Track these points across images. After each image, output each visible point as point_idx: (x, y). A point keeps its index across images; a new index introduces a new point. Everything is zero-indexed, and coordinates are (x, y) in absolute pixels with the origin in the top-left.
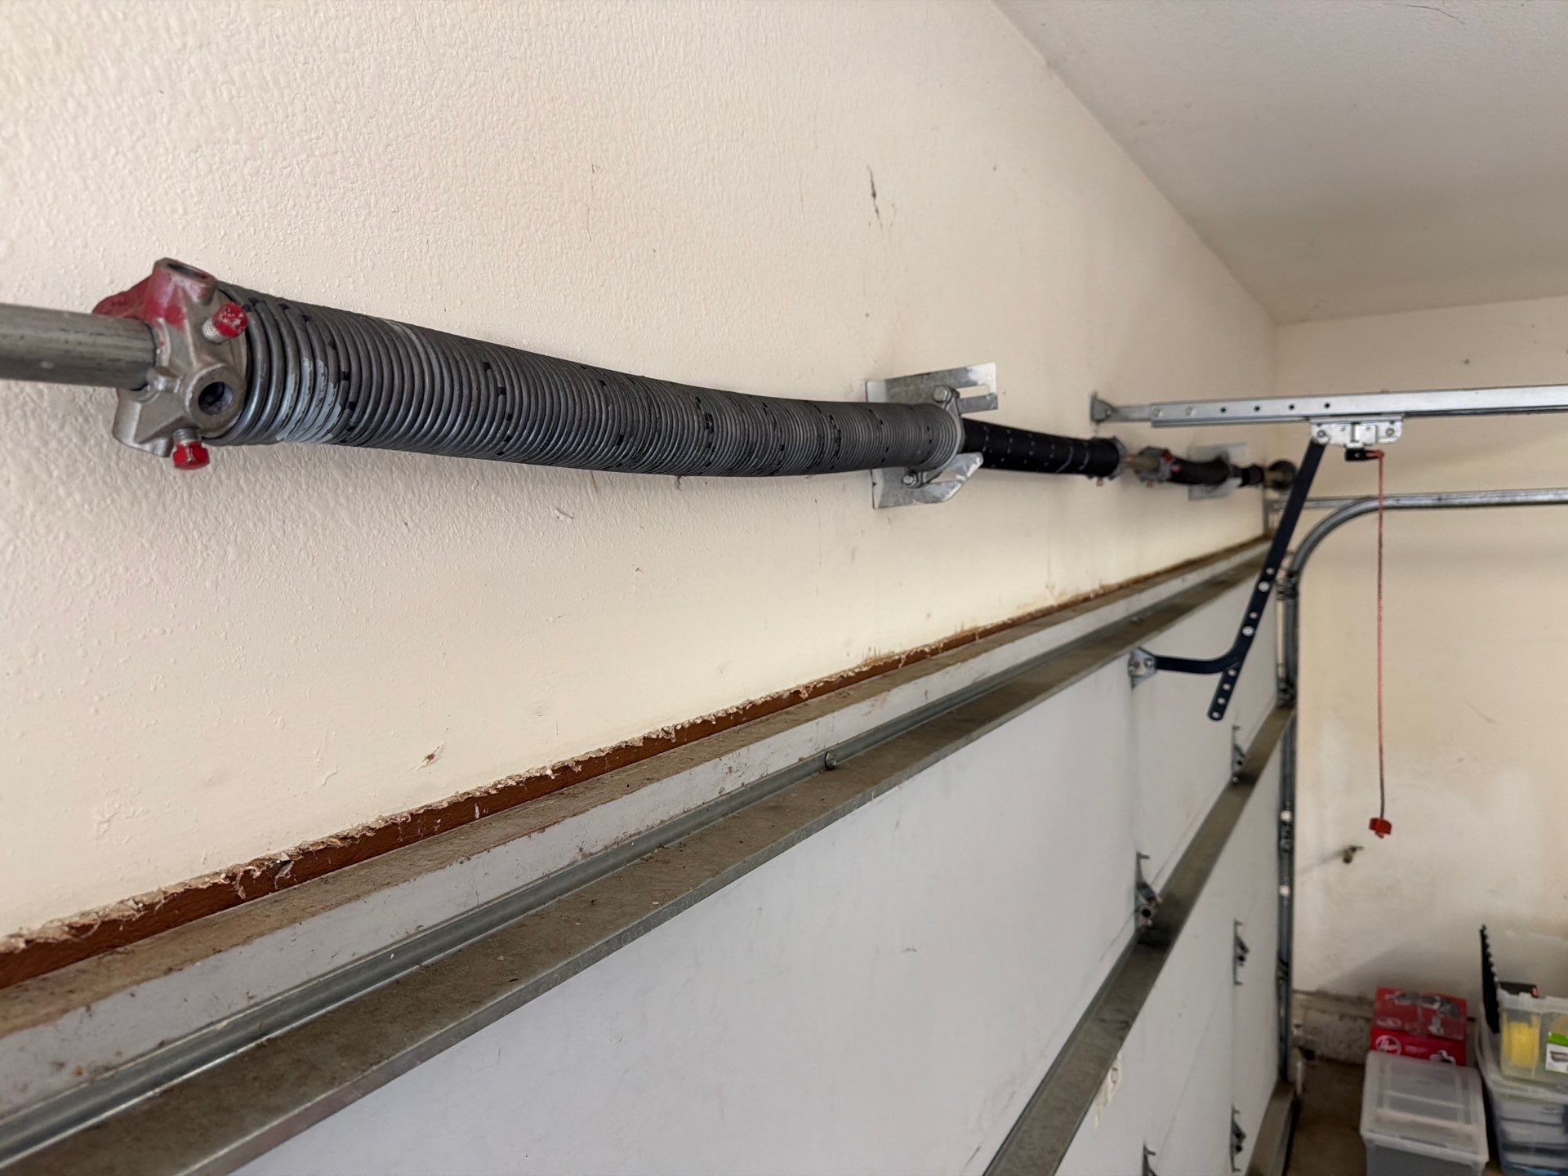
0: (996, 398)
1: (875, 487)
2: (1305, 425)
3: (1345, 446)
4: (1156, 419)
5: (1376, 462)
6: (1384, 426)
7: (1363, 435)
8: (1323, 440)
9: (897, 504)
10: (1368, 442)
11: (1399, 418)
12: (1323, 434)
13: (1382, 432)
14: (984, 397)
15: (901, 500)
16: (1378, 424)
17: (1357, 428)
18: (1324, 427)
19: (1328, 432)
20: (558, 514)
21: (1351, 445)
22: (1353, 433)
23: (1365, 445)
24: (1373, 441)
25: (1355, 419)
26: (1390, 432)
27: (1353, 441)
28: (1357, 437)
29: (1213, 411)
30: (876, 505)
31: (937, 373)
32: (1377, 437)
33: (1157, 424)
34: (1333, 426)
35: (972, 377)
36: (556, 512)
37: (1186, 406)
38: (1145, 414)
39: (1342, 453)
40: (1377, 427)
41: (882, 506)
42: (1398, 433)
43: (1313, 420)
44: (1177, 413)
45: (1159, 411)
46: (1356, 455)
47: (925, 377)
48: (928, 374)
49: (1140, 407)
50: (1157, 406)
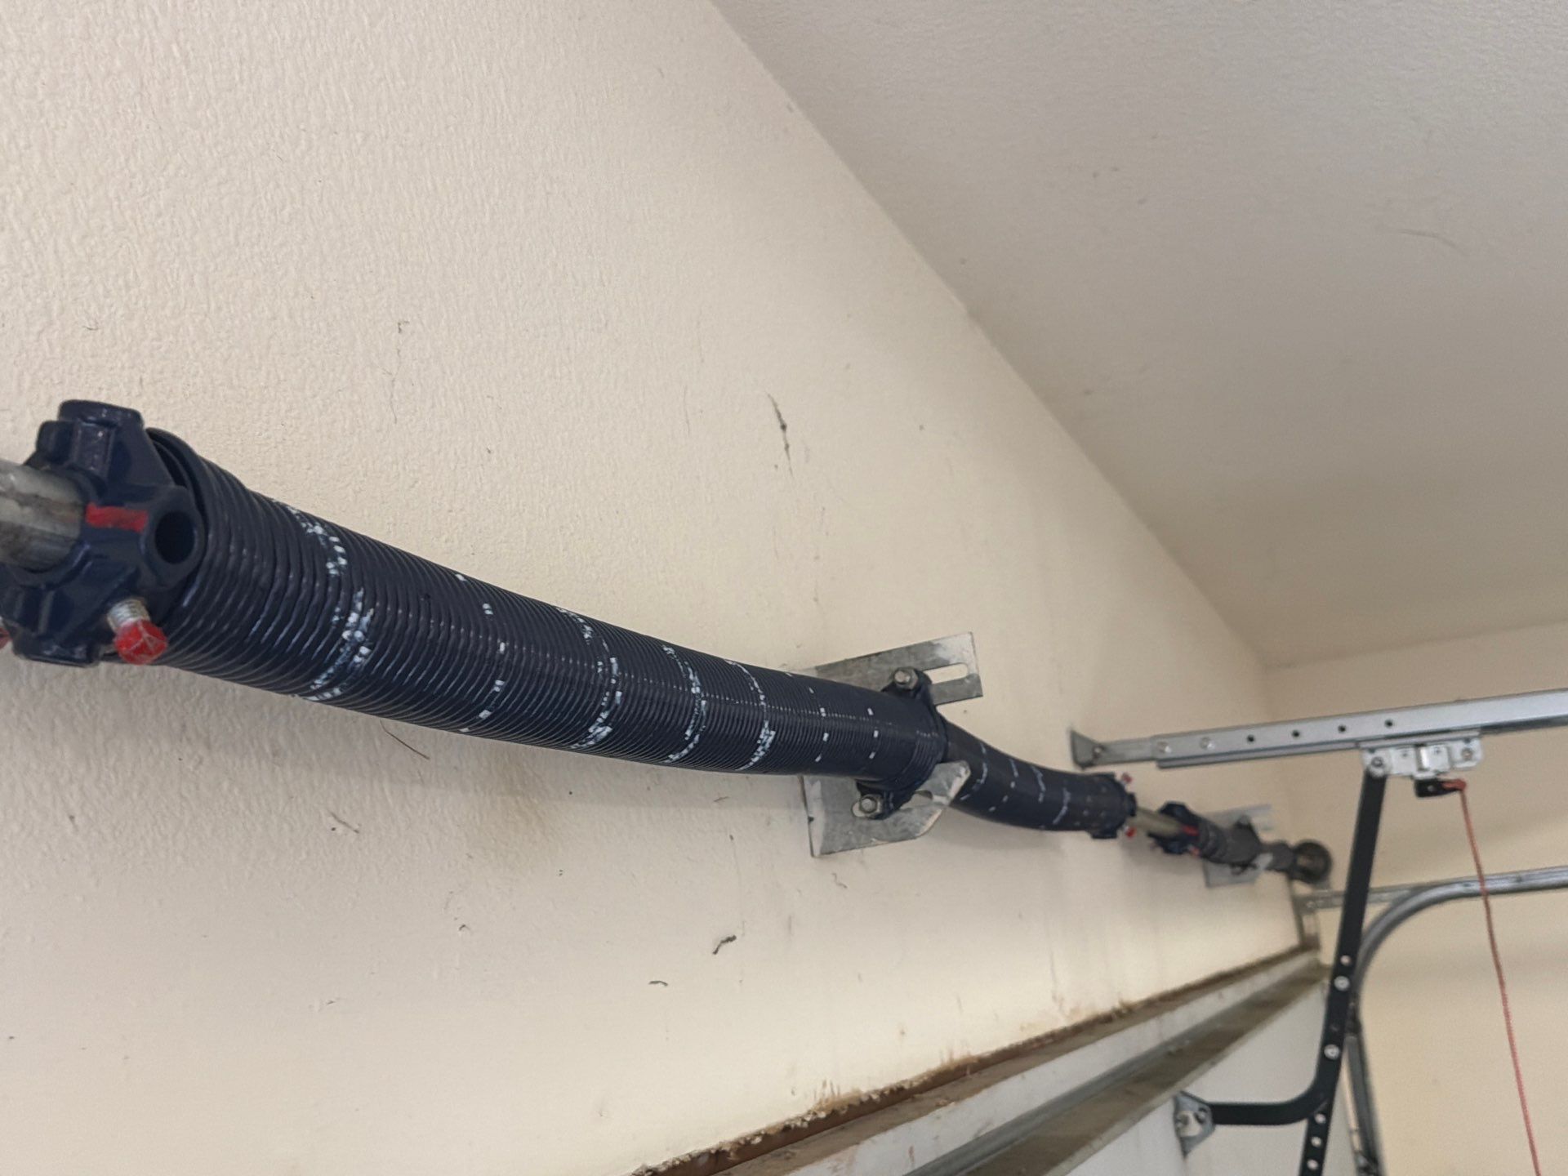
0: (978, 681)
1: (813, 823)
2: (1355, 754)
3: (1411, 777)
4: (1160, 756)
5: (1455, 797)
6: (1458, 747)
7: (1431, 761)
8: (1379, 772)
9: (848, 847)
10: (1441, 769)
11: (1476, 733)
12: (1379, 763)
13: (1458, 756)
14: (961, 681)
15: (854, 840)
16: (1450, 744)
17: (1424, 752)
18: (1380, 754)
19: (1386, 761)
20: (334, 823)
21: (1420, 776)
22: (1419, 759)
23: (1439, 773)
24: (1447, 767)
25: (1418, 740)
26: (1468, 754)
27: (1421, 769)
28: (1426, 762)
29: (1239, 742)
30: (817, 852)
31: (890, 652)
32: (1452, 762)
33: (1166, 764)
34: (1392, 751)
35: (941, 654)
36: (331, 819)
37: (1202, 736)
38: (1146, 752)
39: (1410, 787)
40: (1449, 750)
41: (827, 852)
42: (1478, 755)
43: (1363, 745)
44: (1191, 748)
45: (1164, 744)
46: (1429, 788)
47: (875, 659)
48: (877, 654)
49: (1139, 742)
50: (1160, 740)
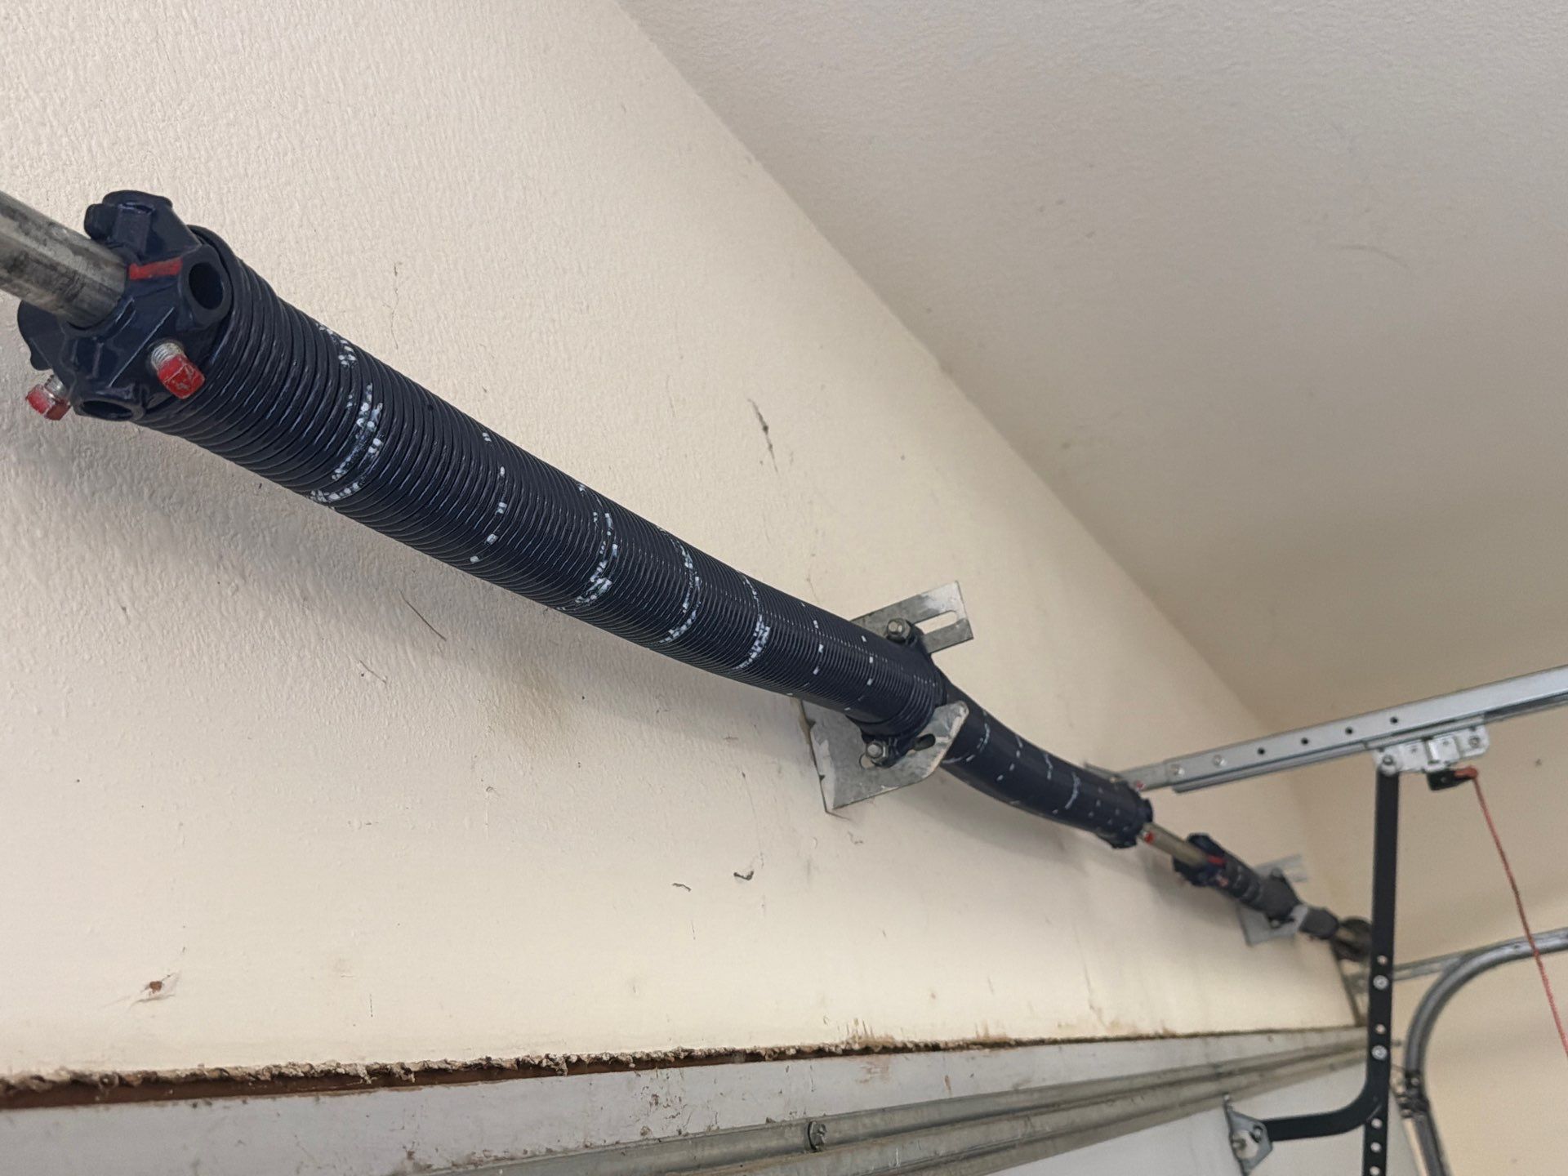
0: (968, 625)
1: (824, 780)
2: (1365, 756)
3: (1423, 771)
4: (1174, 779)
5: (1469, 784)
6: (1464, 736)
7: (1442, 753)
8: (1390, 770)
9: (860, 799)
10: (1450, 759)
11: (1479, 720)
12: (1390, 762)
13: (1465, 744)
14: (952, 627)
15: (864, 790)
16: (1458, 734)
17: (1432, 745)
18: (1389, 751)
19: (1396, 757)
20: (363, 670)
21: (1431, 769)
22: (1428, 752)
23: (1448, 763)
24: (1457, 757)
25: (1424, 733)
26: (1475, 742)
27: (1432, 762)
28: (1436, 756)
29: (1249, 756)
30: (830, 807)
31: (882, 610)
32: (1461, 751)
33: (1183, 786)
34: (1401, 747)
35: (931, 605)
36: (359, 665)
37: (1214, 755)
38: (1161, 776)
39: (1423, 780)
40: (1456, 739)
41: (840, 806)
42: (1485, 741)
43: (1372, 745)
44: (1205, 768)
45: (1178, 767)
46: (1442, 780)
47: (868, 619)
50: (1173, 763)
